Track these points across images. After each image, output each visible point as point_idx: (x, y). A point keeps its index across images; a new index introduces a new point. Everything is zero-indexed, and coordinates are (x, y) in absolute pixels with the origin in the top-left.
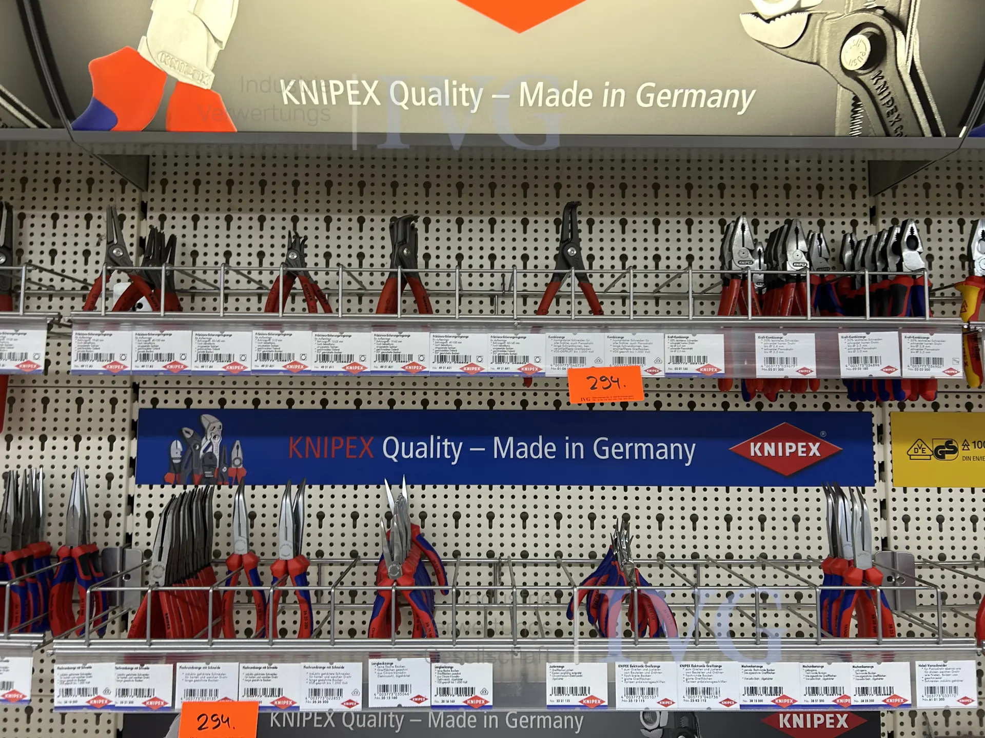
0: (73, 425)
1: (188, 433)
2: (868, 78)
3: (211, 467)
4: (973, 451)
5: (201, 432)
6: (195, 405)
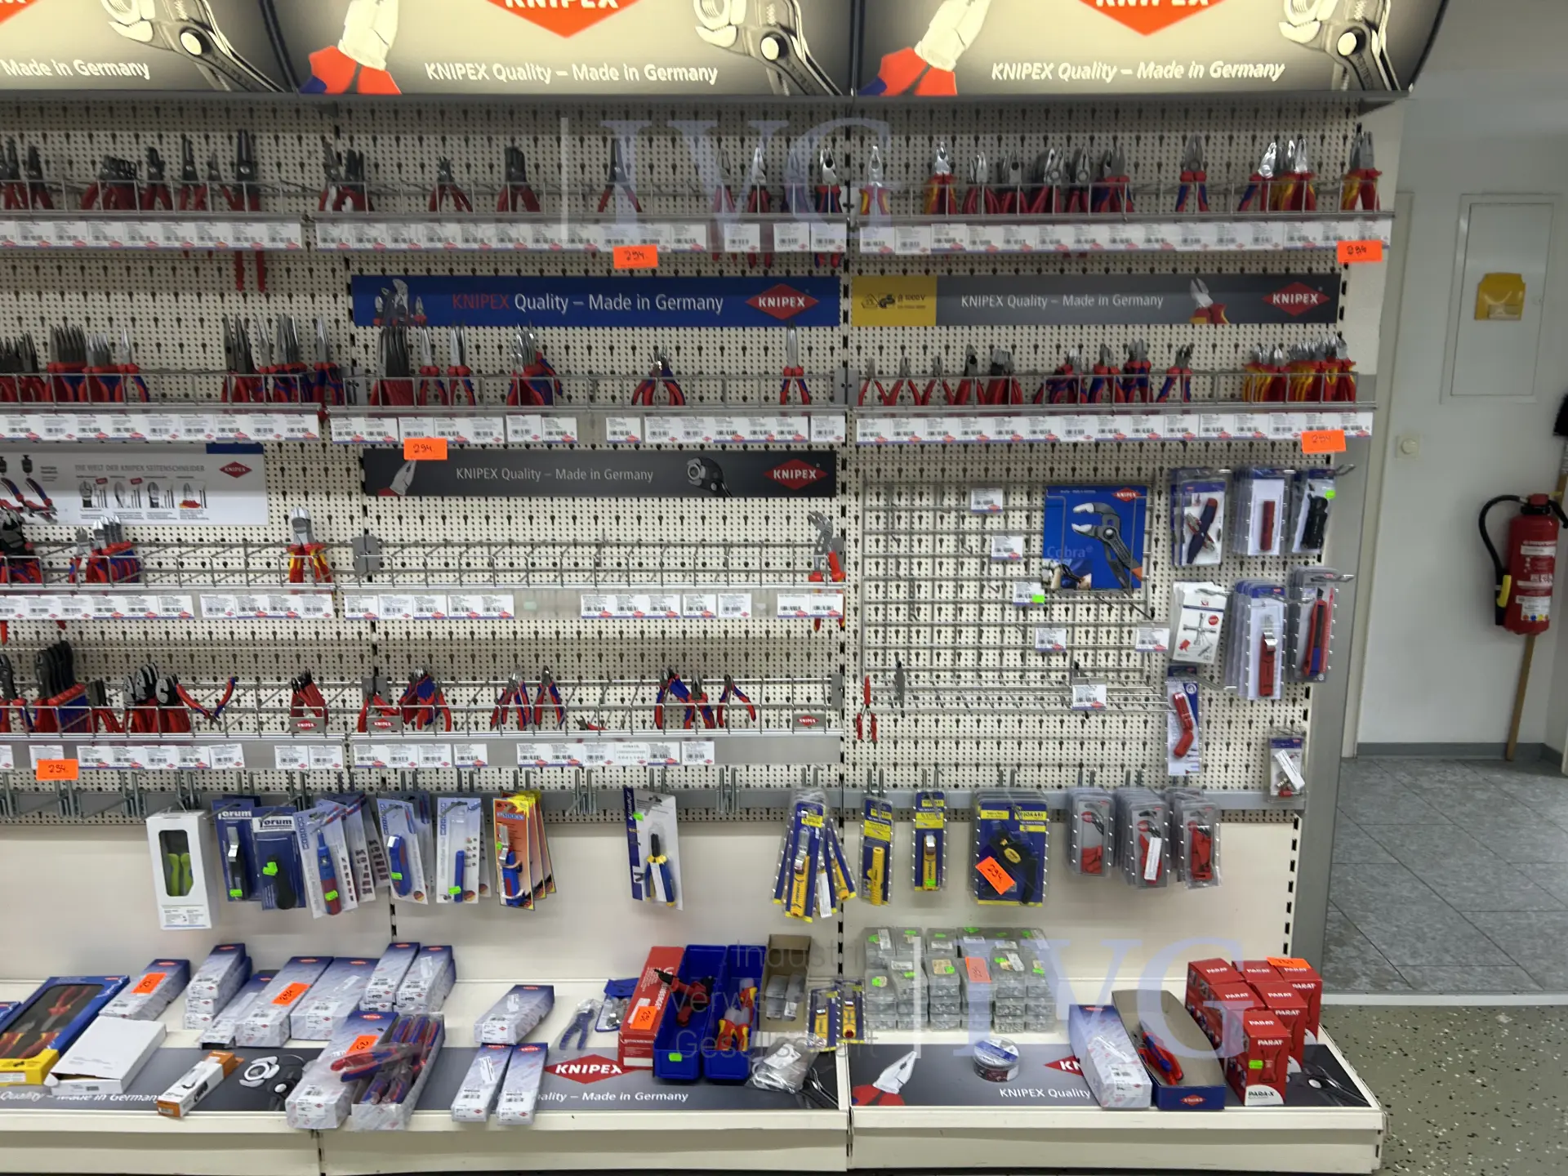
0: (308, 286)
1: (386, 292)
2: (782, 62)
3: (403, 314)
4: (905, 302)
5: (394, 291)
6: (388, 273)
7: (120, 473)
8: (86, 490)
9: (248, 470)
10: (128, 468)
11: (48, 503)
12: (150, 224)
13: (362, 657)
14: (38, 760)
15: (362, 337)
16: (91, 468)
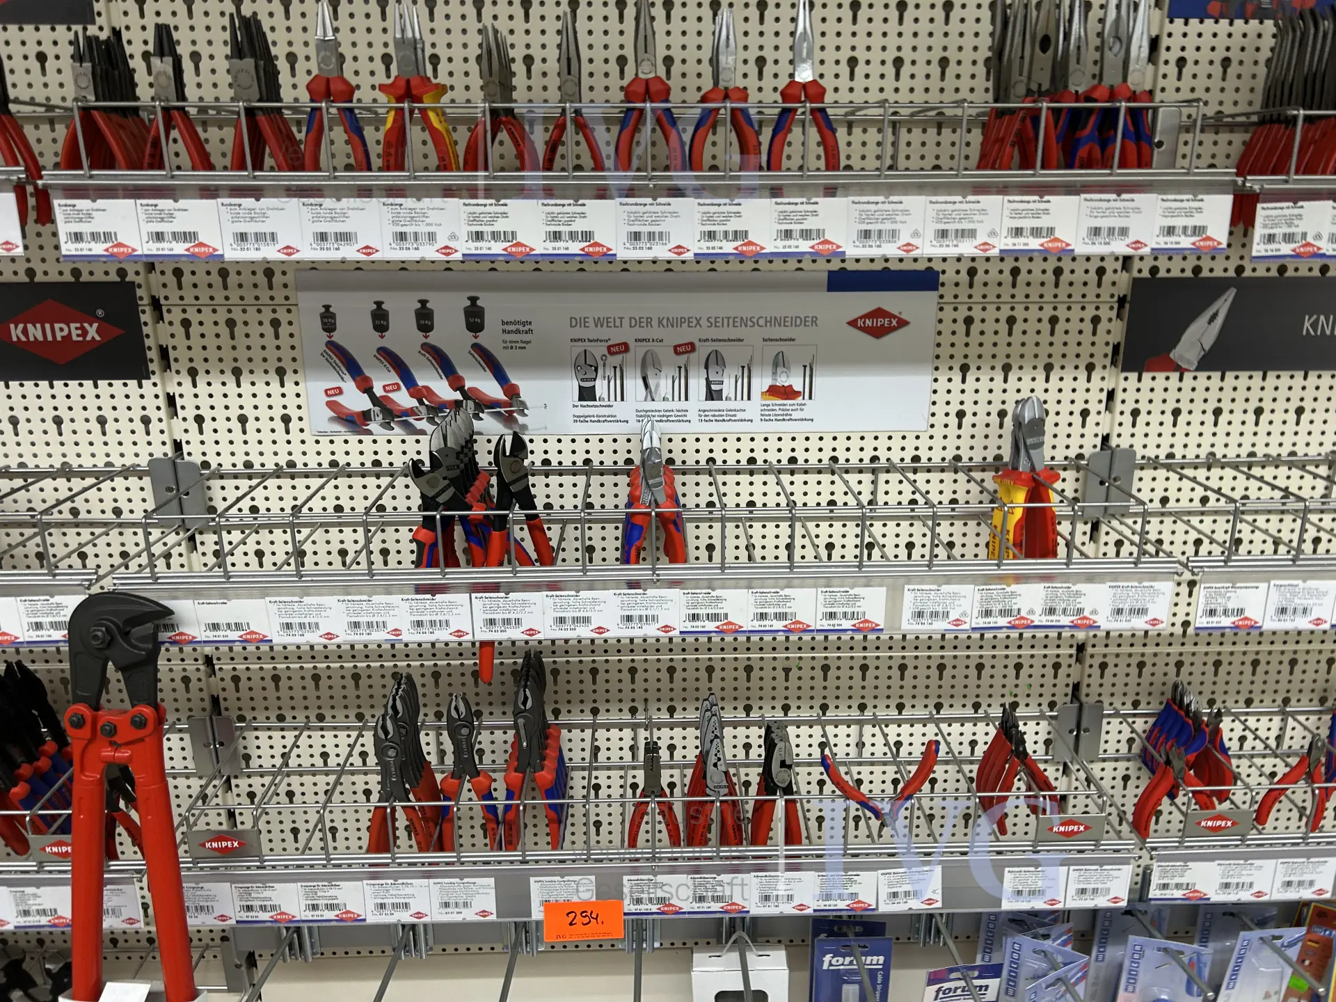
7: (655, 332)
8: (586, 367)
9: (903, 323)
10: (673, 323)
11: (512, 392)
13: (1057, 666)
14: (546, 904)
15: (1175, 42)
16: (598, 323)
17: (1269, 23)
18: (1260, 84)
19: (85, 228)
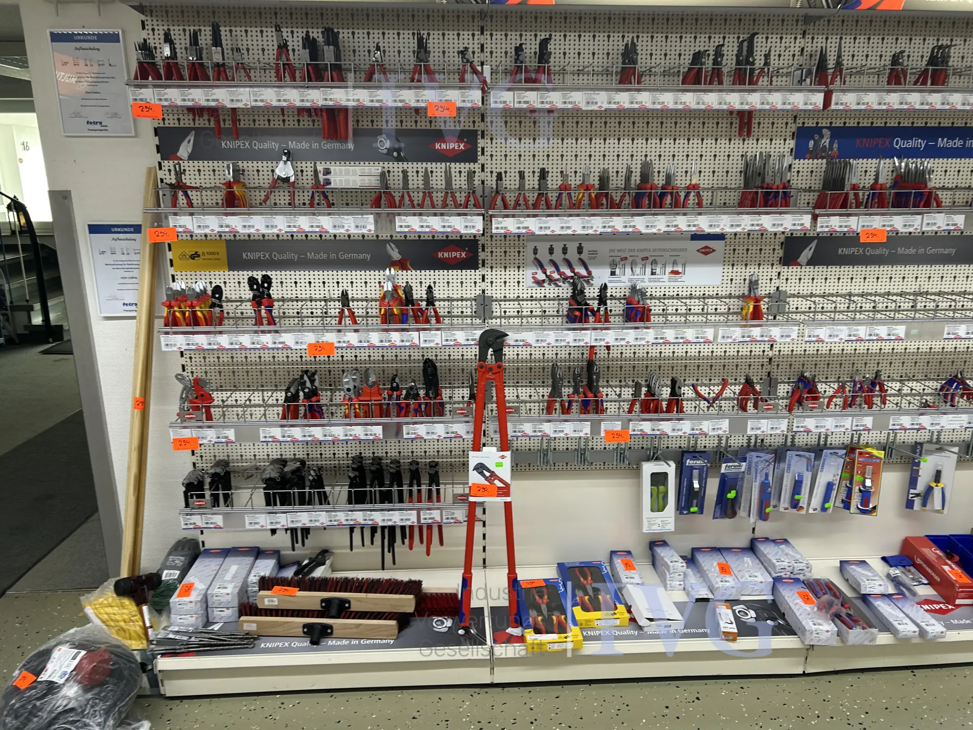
0: (770, 134)
1: (817, 137)
3: (825, 151)
5: (822, 136)
6: (820, 125)
7: (636, 253)
8: (613, 265)
9: (714, 251)
10: (642, 250)
11: (589, 273)
12: (710, 94)
13: (762, 365)
14: (605, 431)
15: (797, 166)
16: (618, 251)
17: (825, 160)
18: (822, 178)
19: (499, 226)
